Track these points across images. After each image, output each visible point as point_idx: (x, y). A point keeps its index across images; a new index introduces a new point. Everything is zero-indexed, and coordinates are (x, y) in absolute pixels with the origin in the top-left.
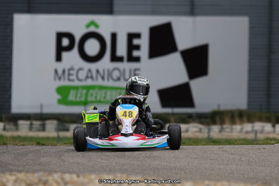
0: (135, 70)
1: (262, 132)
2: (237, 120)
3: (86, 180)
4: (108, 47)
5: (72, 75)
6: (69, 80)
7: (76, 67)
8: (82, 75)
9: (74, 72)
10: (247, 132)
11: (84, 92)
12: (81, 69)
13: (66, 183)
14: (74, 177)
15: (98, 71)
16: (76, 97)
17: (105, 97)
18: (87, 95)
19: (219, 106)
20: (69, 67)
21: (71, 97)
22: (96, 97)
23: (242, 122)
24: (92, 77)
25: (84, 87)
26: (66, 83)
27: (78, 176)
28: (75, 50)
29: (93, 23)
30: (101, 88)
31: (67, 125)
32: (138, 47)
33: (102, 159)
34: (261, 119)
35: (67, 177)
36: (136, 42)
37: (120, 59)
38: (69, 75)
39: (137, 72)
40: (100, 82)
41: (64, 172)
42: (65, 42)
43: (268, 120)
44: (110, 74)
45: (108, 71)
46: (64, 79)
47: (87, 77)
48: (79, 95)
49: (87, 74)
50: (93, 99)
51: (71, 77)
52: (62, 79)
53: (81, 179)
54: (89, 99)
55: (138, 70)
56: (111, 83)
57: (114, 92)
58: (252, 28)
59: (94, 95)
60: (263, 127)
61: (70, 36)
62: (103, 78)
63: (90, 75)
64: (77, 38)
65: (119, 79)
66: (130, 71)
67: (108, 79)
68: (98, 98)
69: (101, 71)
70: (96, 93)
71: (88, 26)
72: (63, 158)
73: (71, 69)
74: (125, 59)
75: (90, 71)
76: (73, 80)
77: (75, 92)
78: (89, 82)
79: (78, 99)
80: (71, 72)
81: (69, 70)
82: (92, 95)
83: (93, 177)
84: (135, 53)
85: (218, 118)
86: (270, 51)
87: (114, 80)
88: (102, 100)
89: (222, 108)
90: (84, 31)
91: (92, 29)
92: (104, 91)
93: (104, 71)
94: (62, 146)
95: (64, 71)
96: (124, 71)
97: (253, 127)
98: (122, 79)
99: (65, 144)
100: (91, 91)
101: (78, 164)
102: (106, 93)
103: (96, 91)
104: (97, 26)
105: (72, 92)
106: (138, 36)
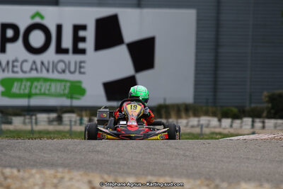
0: (81, 62)
1: (208, 126)
2: (183, 114)
3: (26, 175)
4: (53, 38)
5: (17, 67)
6: (13, 72)
7: (21, 59)
8: (27, 67)
9: (18, 64)
10: (193, 127)
11: (29, 84)
12: (26, 61)
13: (6, 178)
14: (15, 171)
15: (42, 63)
16: (20, 89)
17: (49, 90)
18: (31, 87)
19: (165, 100)
20: (13, 58)
21: (15, 89)
22: (40, 90)
23: (188, 116)
24: (36, 69)
25: (28, 80)
26: (11, 75)
27: (19, 171)
28: (20, 42)
29: (38, 14)
30: (46, 80)
31: (10, 117)
32: (83, 40)
33: (44, 153)
34: (207, 114)
35: (7, 171)
36: (81, 33)
37: (66, 51)
38: (13, 66)
39: (82, 65)
40: (44, 74)
41: (5, 167)
42: (10, 33)
43: (214, 115)
44: (55, 66)
45: (53, 63)
46: (8, 71)
47: (32, 69)
48: (23, 87)
49: (32, 66)
50: (38, 91)
51: (15, 69)
52: (6, 71)
53: (21, 173)
54: (34, 91)
55: (84, 62)
56: (56, 76)
57: (58, 85)
58: (199, 20)
59: (39, 87)
60: (209, 121)
61: (15, 28)
62: (48, 71)
63: (34, 67)
64: (22, 29)
65: (64, 71)
66: (76, 63)
67: (53, 71)
68: (43, 91)
69: (46, 63)
70: (41, 86)
71: (33, 17)
72: (4, 151)
73: (16, 60)
74: (71, 51)
75: (34, 62)
76: (17, 72)
77: (19, 84)
78: (34, 74)
79: (22, 92)
80: (15, 64)
81: (13, 62)
82: (36, 87)
83: (34, 171)
84: (81, 45)
85: (163, 112)
86: (217, 44)
87: (59, 72)
88: (47, 92)
89: (168, 102)
90: (30, 22)
91: (37, 20)
92: (48, 83)
93: (49, 63)
94: (4, 140)
95: (8, 63)
96: (69, 63)
97: (199, 121)
98: (67, 71)
99: (7, 137)
100: (36, 84)
101: (20, 158)
102: (50, 86)
103: (41, 83)
104: (42, 17)
105: (16, 84)
106: (84, 28)
